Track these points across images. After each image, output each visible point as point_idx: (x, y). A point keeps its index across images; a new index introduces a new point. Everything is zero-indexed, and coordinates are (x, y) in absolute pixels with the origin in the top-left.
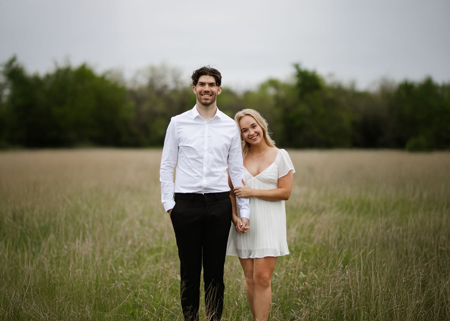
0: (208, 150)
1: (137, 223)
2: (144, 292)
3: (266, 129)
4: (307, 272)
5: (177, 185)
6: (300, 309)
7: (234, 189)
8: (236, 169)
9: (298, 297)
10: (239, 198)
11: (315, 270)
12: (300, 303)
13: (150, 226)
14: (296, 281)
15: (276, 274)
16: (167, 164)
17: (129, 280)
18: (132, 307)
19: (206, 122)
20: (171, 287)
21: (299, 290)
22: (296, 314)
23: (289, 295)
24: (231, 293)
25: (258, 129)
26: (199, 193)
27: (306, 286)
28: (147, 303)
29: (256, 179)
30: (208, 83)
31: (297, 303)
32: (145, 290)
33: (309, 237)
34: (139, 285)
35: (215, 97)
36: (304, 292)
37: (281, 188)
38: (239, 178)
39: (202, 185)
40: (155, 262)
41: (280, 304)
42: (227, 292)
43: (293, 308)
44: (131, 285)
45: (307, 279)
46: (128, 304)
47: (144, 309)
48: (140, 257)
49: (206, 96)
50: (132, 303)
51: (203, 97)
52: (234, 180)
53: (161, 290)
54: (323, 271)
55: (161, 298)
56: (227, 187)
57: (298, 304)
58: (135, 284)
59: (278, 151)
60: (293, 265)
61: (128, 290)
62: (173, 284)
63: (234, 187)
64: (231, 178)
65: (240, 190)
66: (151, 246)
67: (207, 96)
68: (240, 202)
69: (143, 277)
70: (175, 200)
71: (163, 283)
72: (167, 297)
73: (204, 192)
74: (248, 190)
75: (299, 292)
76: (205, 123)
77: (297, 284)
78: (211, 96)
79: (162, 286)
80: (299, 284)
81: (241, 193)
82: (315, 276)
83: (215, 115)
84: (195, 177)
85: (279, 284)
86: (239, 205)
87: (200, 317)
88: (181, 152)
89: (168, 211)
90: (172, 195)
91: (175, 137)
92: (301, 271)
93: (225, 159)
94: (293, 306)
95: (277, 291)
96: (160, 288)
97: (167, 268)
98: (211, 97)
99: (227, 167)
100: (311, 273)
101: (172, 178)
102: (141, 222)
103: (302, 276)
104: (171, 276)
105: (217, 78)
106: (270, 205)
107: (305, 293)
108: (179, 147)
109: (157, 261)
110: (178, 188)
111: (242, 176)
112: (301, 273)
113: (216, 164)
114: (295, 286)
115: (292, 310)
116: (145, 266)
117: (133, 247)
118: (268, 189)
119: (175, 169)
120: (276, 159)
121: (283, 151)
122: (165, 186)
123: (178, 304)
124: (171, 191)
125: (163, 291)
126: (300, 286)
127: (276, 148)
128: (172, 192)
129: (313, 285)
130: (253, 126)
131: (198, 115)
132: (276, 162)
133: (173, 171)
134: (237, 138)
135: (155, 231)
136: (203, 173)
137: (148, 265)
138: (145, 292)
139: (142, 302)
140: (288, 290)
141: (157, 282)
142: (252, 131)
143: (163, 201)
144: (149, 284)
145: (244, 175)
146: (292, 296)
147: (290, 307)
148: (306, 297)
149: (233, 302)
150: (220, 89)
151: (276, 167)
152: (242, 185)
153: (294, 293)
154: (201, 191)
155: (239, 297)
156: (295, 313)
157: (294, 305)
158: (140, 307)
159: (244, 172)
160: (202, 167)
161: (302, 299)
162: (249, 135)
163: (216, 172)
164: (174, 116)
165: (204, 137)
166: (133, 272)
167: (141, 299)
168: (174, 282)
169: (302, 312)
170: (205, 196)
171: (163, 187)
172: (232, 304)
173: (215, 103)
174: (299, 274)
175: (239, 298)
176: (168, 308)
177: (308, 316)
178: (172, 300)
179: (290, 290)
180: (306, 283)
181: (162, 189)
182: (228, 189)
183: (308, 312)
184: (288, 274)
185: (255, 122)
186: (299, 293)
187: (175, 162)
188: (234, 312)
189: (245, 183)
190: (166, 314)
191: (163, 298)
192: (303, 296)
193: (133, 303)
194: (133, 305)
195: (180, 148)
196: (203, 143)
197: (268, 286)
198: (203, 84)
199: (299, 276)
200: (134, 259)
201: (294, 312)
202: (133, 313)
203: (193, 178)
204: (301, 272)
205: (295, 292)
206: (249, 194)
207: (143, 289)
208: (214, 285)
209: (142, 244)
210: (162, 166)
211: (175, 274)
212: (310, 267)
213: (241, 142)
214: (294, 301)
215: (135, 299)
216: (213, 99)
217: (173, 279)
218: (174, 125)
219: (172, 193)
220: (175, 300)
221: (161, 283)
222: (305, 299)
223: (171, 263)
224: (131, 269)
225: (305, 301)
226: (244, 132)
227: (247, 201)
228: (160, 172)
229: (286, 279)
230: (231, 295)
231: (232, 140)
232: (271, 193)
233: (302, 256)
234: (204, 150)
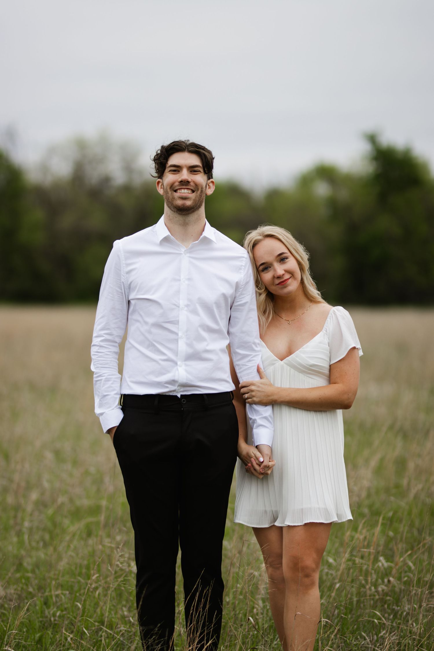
0: (187, 306)
1: (49, 455)
2: (63, 597)
3: (306, 264)
4: (392, 556)
5: (128, 379)
6: (380, 632)
7: (240, 385)
8: (246, 345)
9: (374, 607)
10: (251, 404)
11: (409, 552)
12: (379, 619)
13: (75, 463)
14: (371, 574)
15: (331, 560)
16: (104, 335)
17: (33, 571)
18: (40, 626)
19: (183, 250)
20: (119, 585)
21: (376, 594)
22: (370, 641)
23: (357, 604)
24: (240, 599)
25: (291, 264)
26: (171, 394)
27: (391, 585)
28: (69, 618)
29: (285, 365)
30: (186, 166)
31: (372, 619)
32: (64, 592)
33: (397, 486)
34: (54, 582)
35: (201, 196)
36: (387, 596)
37: (335, 384)
38: (250, 364)
39: (176, 378)
40: (84, 536)
41: (339, 621)
42: (231, 596)
43: (365, 629)
44: (36, 581)
45: (394, 571)
46: (30, 621)
47: (64, 632)
48: (55, 524)
49: (183, 191)
50: (38, 618)
51: (176, 195)
52: (241, 368)
53: (97, 593)
54: (426, 554)
55: (97, 608)
56: (227, 381)
57: (376, 621)
58: (44, 579)
59: (330, 311)
60: (366, 543)
61: (30, 593)
62: (122, 580)
63: (241, 382)
64: (235, 364)
65: (253, 388)
66: (78, 503)
67: (186, 191)
68: (252, 413)
69: (62, 565)
70: (122, 409)
71: (101, 578)
72: (110, 606)
73: (181, 391)
74: (268, 389)
75: (377, 597)
76: (182, 252)
77: (374, 580)
78: (193, 191)
79: (100, 583)
80: (377, 580)
81: (253, 394)
82: (411, 564)
83: (201, 234)
84: (162, 363)
85: (337, 581)
86: (251, 419)
87: (177, 646)
88: (134, 311)
89: (109, 431)
90: (116, 398)
91: (123, 280)
92: (381, 553)
93: (223, 324)
94: (364, 626)
95: (333, 594)
96: (96, 589)
97: (111, 548)
98: (194, 193)
99: (227, 342)
100: (400, 558)
101: (115, 364)
102: (57, 453)
103: (383, 565)
104: (118, 563)
105: (205, 158)
106: (315, 418)
107: (389, 600)
108: (129, 302)
109: (89, 534)
110: (128, 385)
111: (258, 361)
112: (381, 558)
113: (204, 334)
114: (369, 585)
115: (363, 634)
116: (64, 544)
117: (41, 505)
118: (310, 387)
119: (122, 346)
120: (326, 325)
121: (340, 311)
122: (101, 380)
123: (132, 620)
124: (114, 390)
125: (102, 594)
126: (379, 585)
127: (325, 306)
128: (115, 392)
129: (405, 583)
130: (282, 259)
131: (168, 236)
132: (326, 331)
133: (117, 350)
134: (247, 283)
135: (87, 473)
136: (177, 353)
137: (71, 541)
138: (65, 595)
139: (60, 616)
140: (355, 593)
141: (89, 577)
142: (280, 269)
143: (97, 411)
144: (73, 580)
145: (261, 358)
146: (362, 605)
147: (358, 629)
148: (391, 607)
149: (243, 618)
150: (211, 185)
151: (326, 341)
152: (256, 378)
153: (367, 599)
154: (174, 391)
155: (256, 608)
156: (368, 640)
157: (366, 624)
158: (56, 627)
159: (260, 351)
160: (177, 340)
161: (383, 611)
162: (274, 277)
163: (207, 351)
164: (119, 239)
165: (180, 280)
166: (42, 556)
167: (58, 611)
168: (124, 575)
169: (383, 638)
170: (184, 401)
171: (98, 382)
172: (241, 621)
173: (202, 210)
174: (376, 560)
175: (255, 610)
176: (111, 629)
177: (396, 646)
178: (120, 612)
179: (359, 594)
180: (391, 579)
181: (96, 387)
182: (229, 387)
183: (394, 637)
184: (354, 561)
185: (285, 250)
186: (377, 600)
187: (121, 333)
188: (245, 637)
189: (263, 374)
190: (107, 641)
191: (102, 608)
192: (386, 606)
193: (41, 619)
194: (41, 622)
195: (132, 302)
196: (178, 292)
197: (313, 584)
198: (177, 169)
199: (377, 565)
200: (44, 529)
201: (367, 638)
202: (40, 638)
203: (159, 364)
204: (381, 556)
205: (368, 597)
206: (271, 398)
207: (62, 590)
208: (205, 583)
209: (61, 500)
210: (95, 341)
211: (126, 559)
212: (400, 546)
213: (254, 291)
214: (367, 616)
215: (44, 611)
216: (197, 199)
217: (121, 570)
218: (118, 256)
219: (116, 394)
220: (126, 613)
221: (97, 577)
222: (389, 611)
223: (118, 538)
224: (37, 549)
225: (389, 615)
226: (263, 270)
227: (267, 411)
228: (92, 353)
229: (351, 571)
230: (239, 603)
231: (237, 287)
232: (313, 396)
233: (383, 524)
234: (179, 307)
